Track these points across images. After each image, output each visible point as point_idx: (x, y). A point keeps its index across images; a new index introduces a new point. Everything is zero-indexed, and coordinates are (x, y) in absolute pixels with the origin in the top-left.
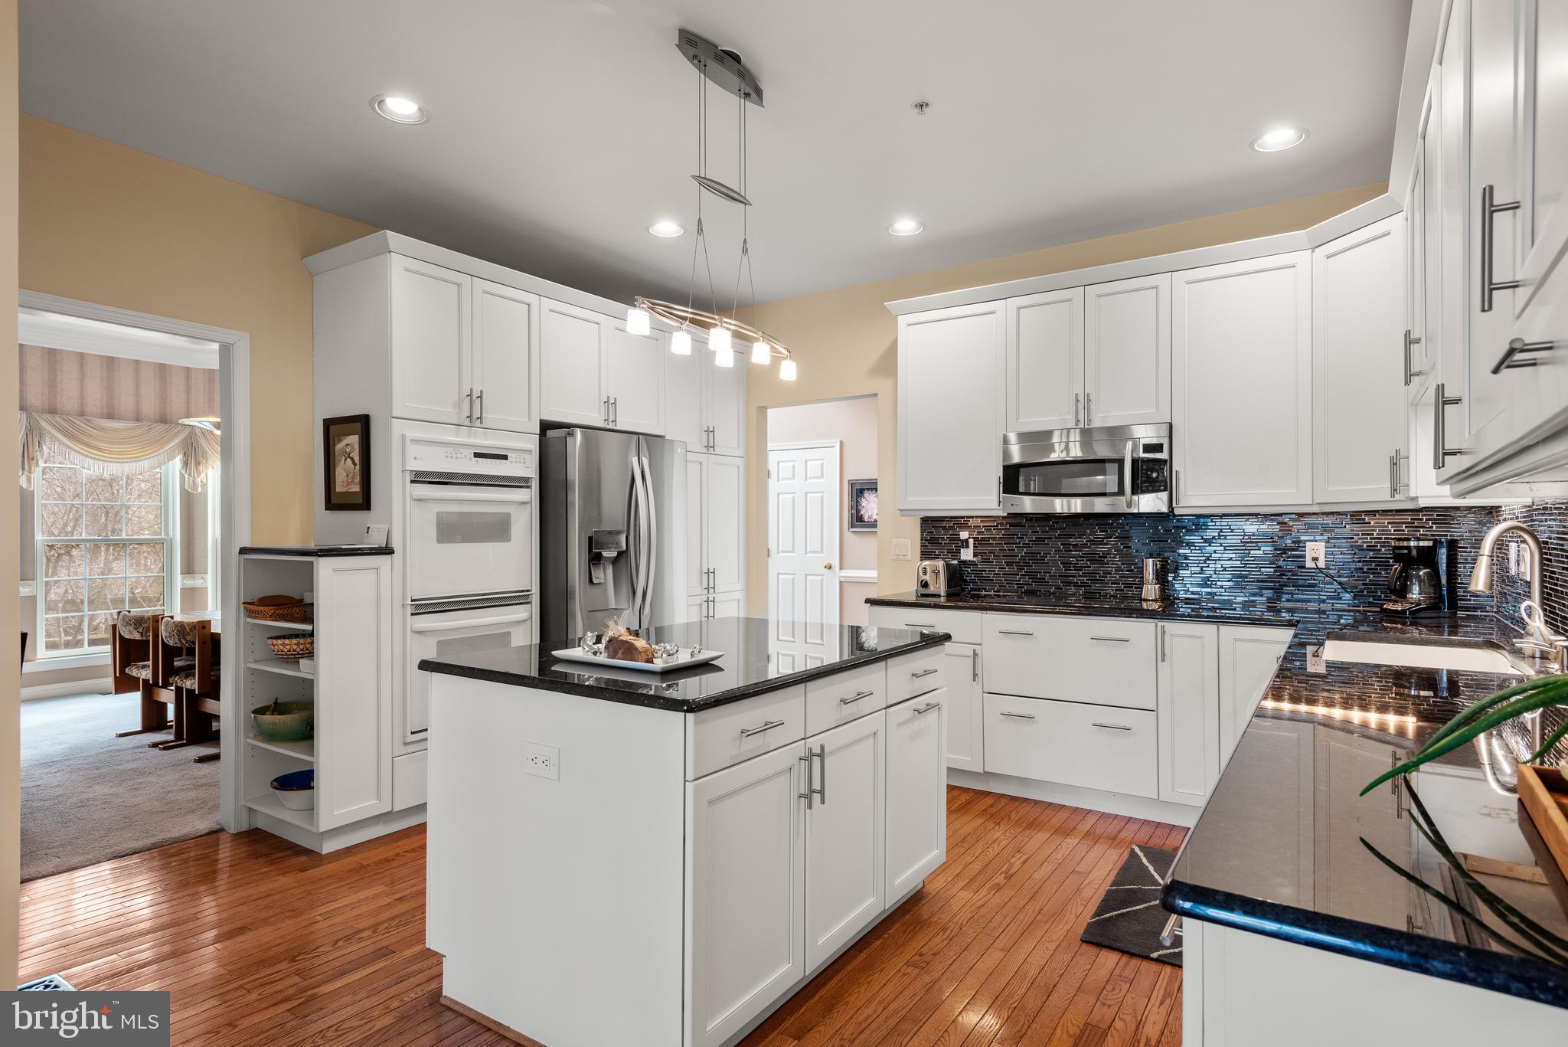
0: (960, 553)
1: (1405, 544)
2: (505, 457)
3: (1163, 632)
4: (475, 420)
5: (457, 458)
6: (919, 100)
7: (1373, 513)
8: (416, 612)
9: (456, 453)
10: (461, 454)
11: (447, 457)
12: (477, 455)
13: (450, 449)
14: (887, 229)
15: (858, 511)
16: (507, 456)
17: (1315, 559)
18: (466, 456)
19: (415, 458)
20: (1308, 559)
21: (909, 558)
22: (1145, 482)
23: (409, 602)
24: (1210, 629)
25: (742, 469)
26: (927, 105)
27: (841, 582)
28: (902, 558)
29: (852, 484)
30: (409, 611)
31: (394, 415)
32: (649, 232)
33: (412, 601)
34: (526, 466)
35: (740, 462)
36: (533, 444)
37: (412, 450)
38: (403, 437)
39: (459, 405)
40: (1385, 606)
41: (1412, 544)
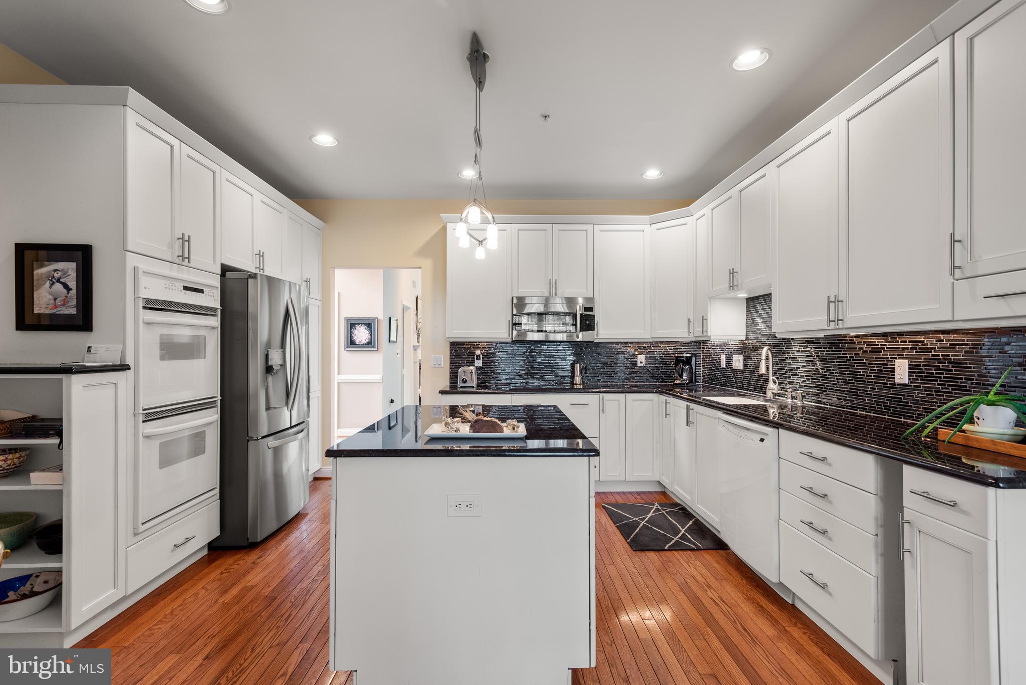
0: (474, 362)
1: (682, 355)
2: (201, 291)
3: (603, 399)
4: (184, 258)
5: (172, 289)
6: (546, 114)
7: (661, 342)
8: (146, 419)
9: (172, 286)
10: (175, 286)
11: (166, 288)
12: (186, 288)
13: (168, 282)
14: (458, 174)
15: (351, 338)
16: (203, 290)
17: (641, 363)
18: (178, 288)
19: (145, 288)
20: (639, 362)
21: (442, 365)
22: (585, 326)
23: (141, 412)
24: (622, 396)
25: (320, 307)
26: (549, 116)
27: (338, 383)
28: (437, 366)
29: (347, 320)
30: (141, 418)
31: (129, 248)
32: (311, 141)
33: (144, 410)
34: (212, 299)
35: (319, 303)
36: (216, 281)
37: (144, 280)
38: (136, 269)
39: (172, 246)
40: (675, 382)
41: (684, 355)
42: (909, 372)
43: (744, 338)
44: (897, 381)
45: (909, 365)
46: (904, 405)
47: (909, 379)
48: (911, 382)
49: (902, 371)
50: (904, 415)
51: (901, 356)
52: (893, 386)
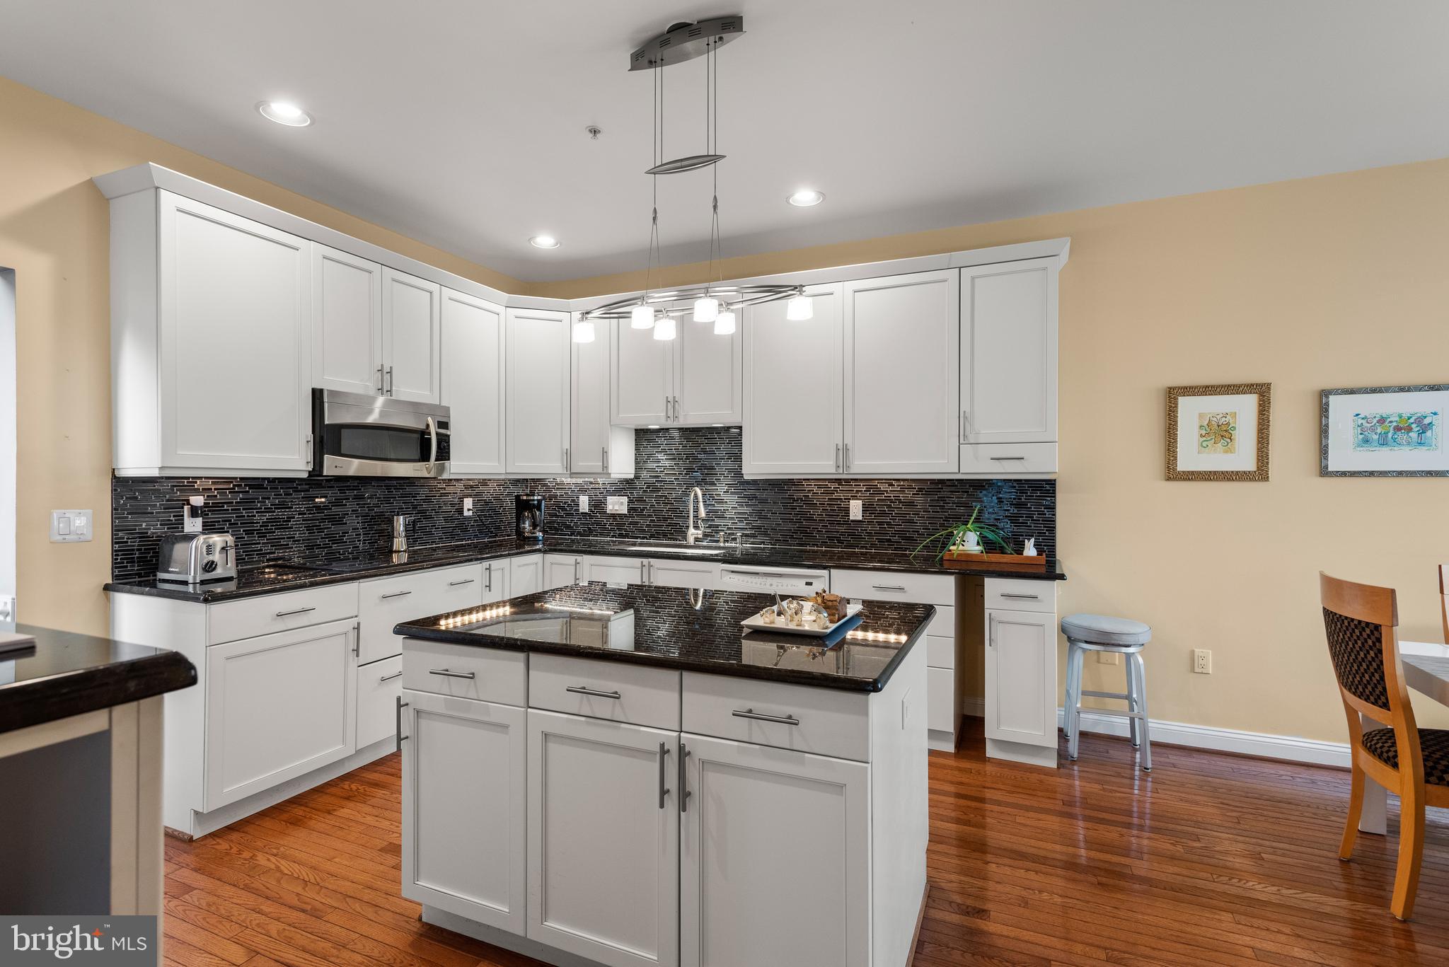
0: (183, 524)
17: (468, 510)
20: (465, 510)
21: (88, 537)
24: (507, 562)
41: (536, 498)
42: (863, 510)
43: (632, 476)
44: (851, 518)
45: (863, 504)
46: (859, 538)
47: (863, 516)
48: (865, 519)
49: (856, 510)
50: (857, 547)
51: (855, 498)
52: (849, 523)
